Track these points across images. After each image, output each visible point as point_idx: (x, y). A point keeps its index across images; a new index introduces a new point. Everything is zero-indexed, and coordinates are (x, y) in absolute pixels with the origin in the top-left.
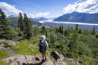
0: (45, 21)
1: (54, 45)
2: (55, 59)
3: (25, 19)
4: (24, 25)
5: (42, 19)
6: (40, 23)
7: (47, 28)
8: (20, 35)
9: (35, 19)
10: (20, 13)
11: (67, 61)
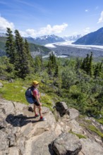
0: (57, 44)
1: (67, 92)
2: (60, 114)
3: (17, 41)
4: (16, 51)
5: (51, 39)
6: (46, 48)
7: (59, 59)
8: (9, 70)
9: (38, 39)
10: (9, 29)
11: (84, 120)
